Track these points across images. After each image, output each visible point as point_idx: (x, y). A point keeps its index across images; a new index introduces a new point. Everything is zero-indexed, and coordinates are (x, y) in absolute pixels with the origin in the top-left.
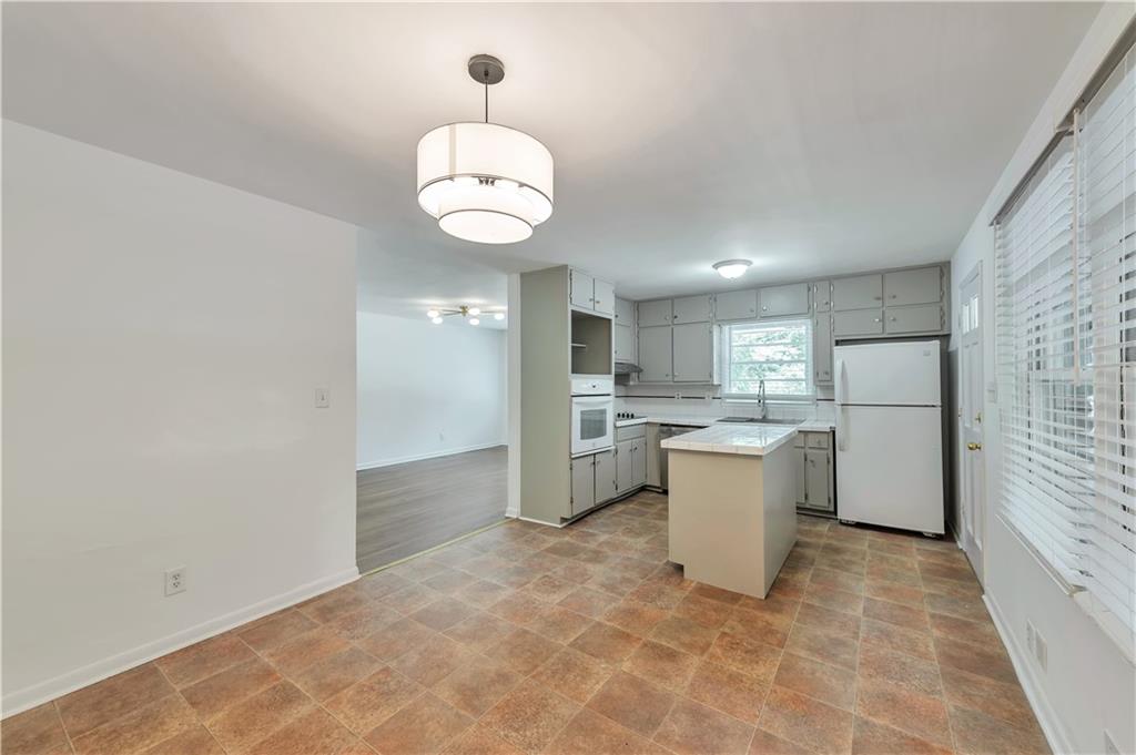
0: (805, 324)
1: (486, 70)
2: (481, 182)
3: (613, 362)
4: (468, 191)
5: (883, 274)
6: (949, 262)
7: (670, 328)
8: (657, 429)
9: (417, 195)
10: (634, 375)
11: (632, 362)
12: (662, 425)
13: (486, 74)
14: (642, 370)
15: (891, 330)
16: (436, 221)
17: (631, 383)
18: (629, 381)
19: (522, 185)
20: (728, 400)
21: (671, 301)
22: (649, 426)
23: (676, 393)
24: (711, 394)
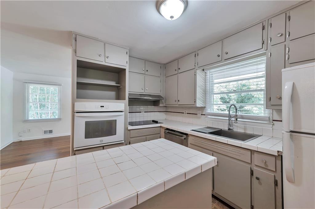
7: (177, 75)
8: (164, 131)
10: (163, 101)
11: (161, 94)
18: (159, 103)
20: (209, 117)
21: (177, 60)
22: (162, 129)
23: (185, 111)
24: (201, 113)
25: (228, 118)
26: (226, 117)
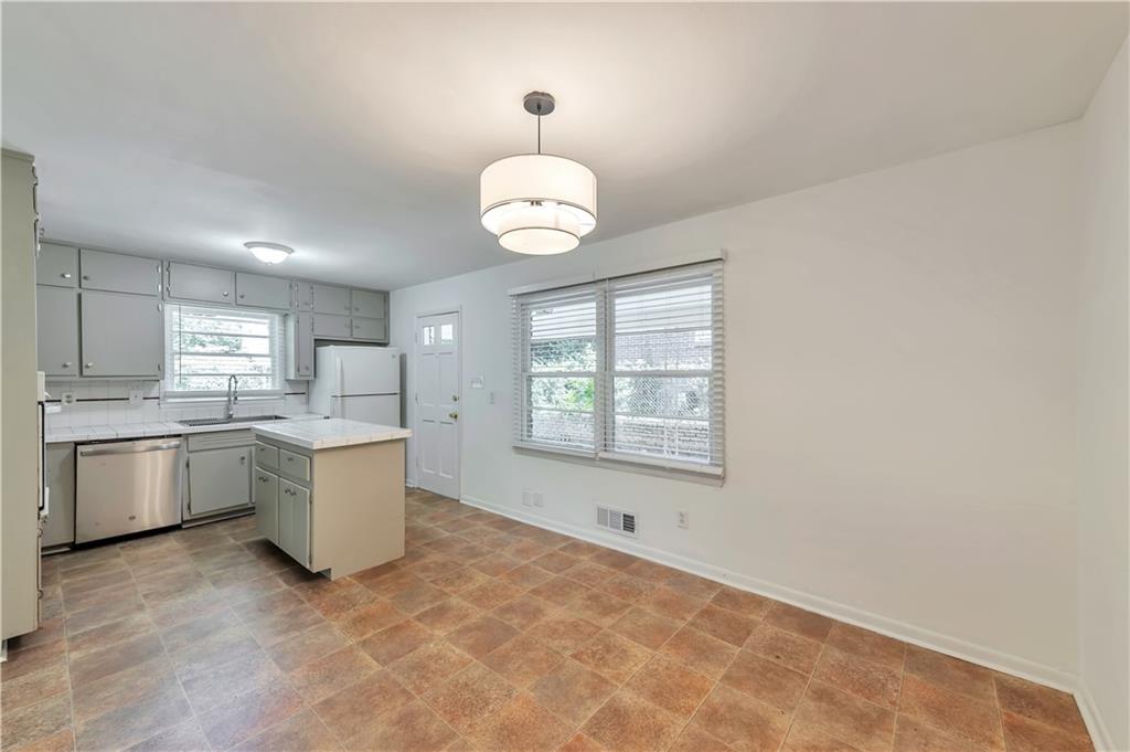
0: (271, 318)
1: (539, 104)
2: (532, 203)
4: (522, 213)
5: (351, 289)
6: (389, 292)
7: (74, 293)
9: (480, 218)
12: (80, 443)
13: (539, 107)
15: (356, 335)
16: (496, 238)
19: (560, 203)
20: (171, 400)
21: (77, 249)
23: (65, 394)
24: (141, 394)
26: (224, 396)
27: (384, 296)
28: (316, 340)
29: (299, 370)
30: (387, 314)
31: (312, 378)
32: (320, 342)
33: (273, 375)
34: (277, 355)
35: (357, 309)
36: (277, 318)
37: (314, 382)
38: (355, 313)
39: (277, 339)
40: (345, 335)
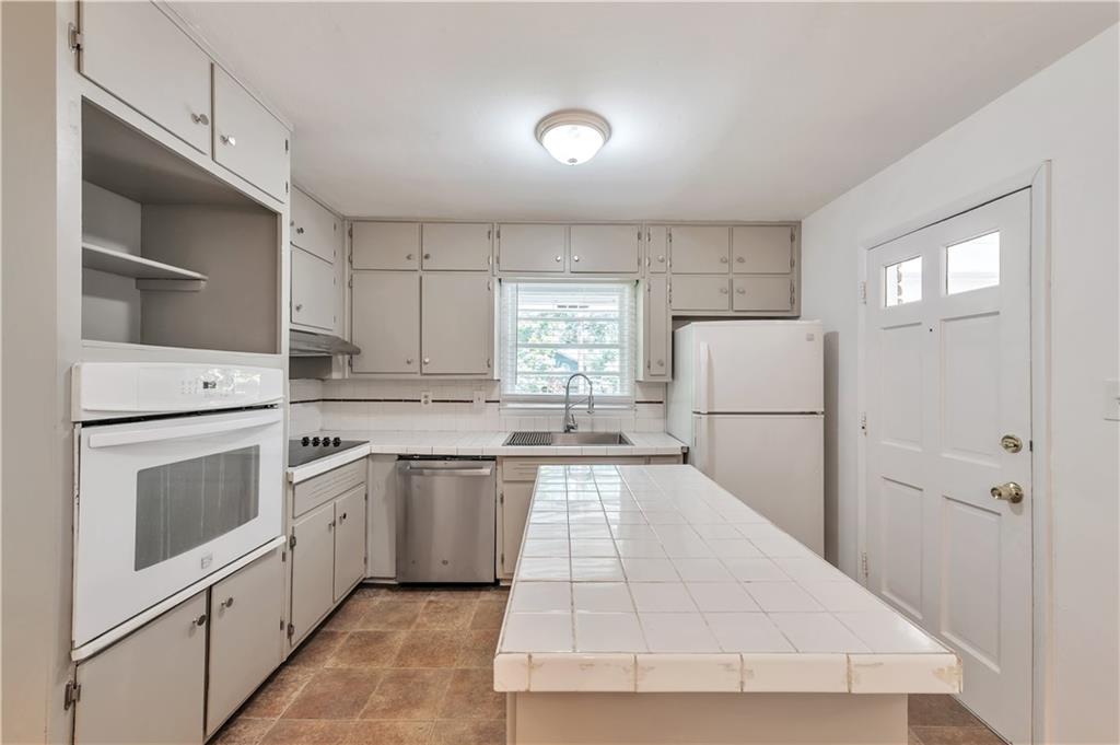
0: (622, 291)
3: (286, 326)
5: (733, 227)
6: (800, 223)
7: (416, 276)
8: (390, 466)
10: (341, 360)
11: (336, 333)
12: (401, 457)
14: (358, 352)
15: (741, 304)
17: (335, 375)
18: (330, 371)
20: (510, 405)
21: (420, 224)
22: (373, 460)
23: (423, 394)
24: (483, 395)
25: (564, 406)
26: (561, 402)
27: (792, 230)
28: (674, 318)
29: (649, 367)
30: (795, 263)
31: (670, 379)
32: (680, 320)
33: (620, 374)
34: (626, 345)
35: (741, 260)
36: (627, 289)
37: (672, 383)
38: (737, 267)
39: (626, 321)
40: (720, 305)
